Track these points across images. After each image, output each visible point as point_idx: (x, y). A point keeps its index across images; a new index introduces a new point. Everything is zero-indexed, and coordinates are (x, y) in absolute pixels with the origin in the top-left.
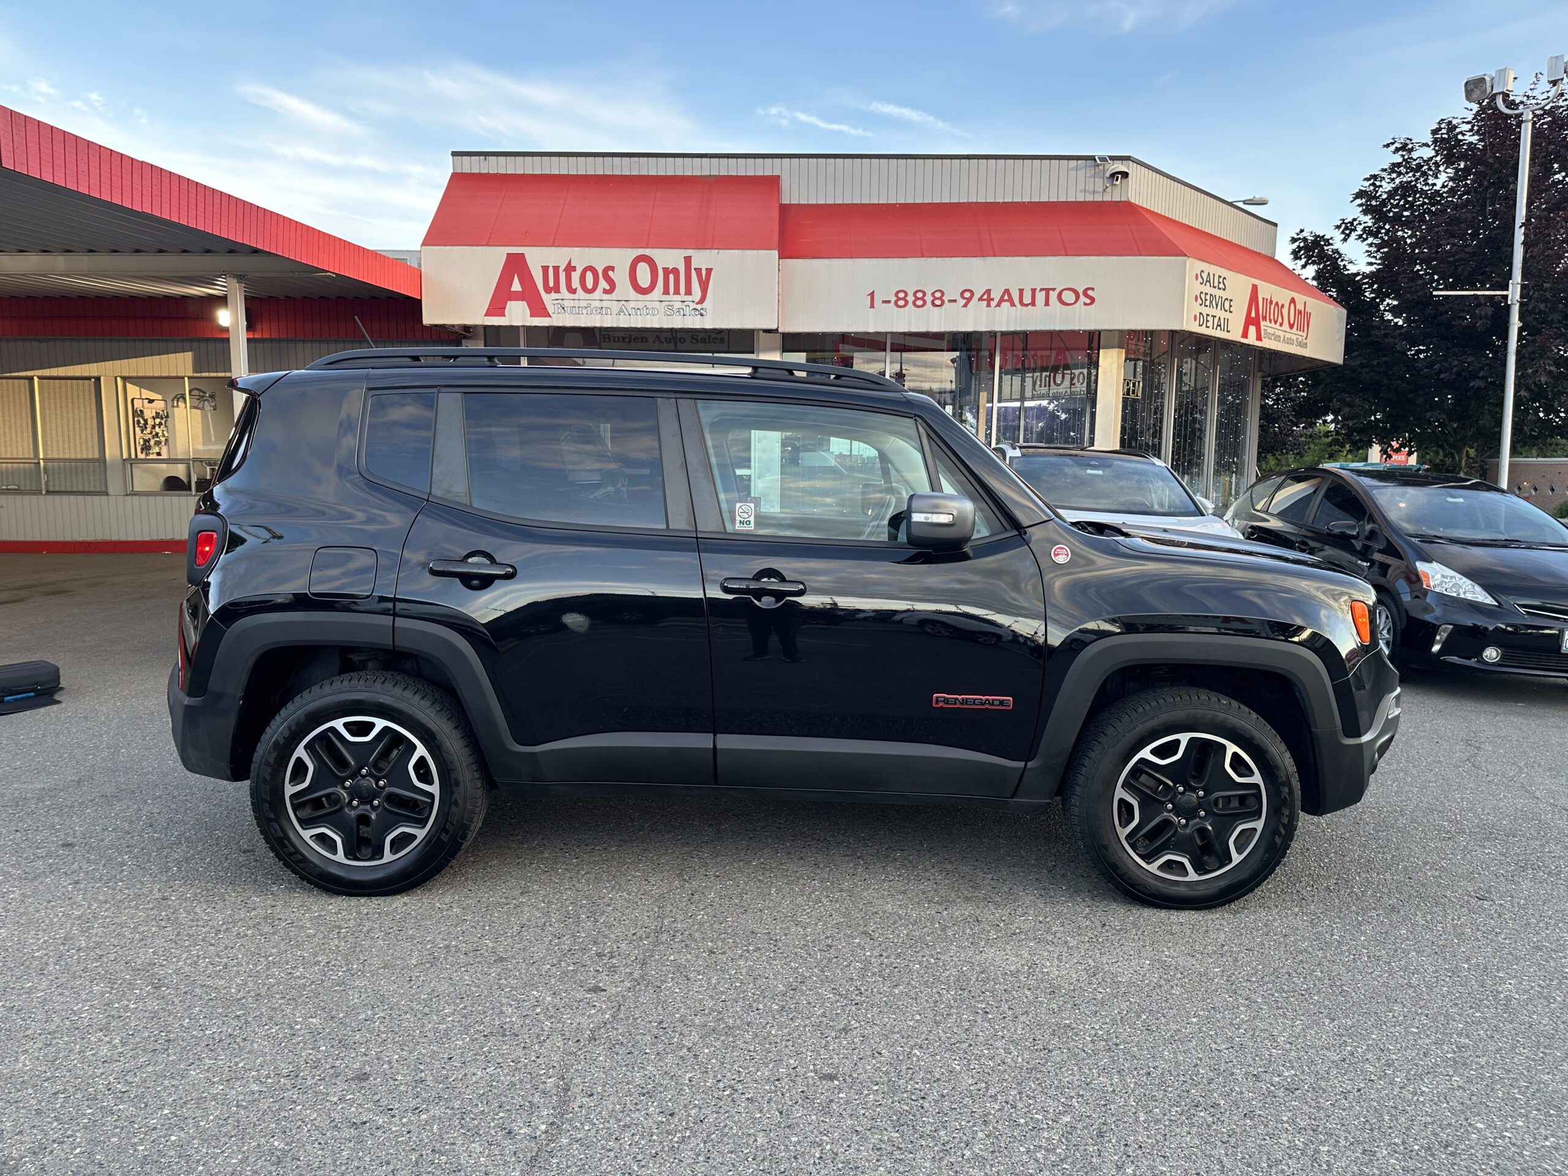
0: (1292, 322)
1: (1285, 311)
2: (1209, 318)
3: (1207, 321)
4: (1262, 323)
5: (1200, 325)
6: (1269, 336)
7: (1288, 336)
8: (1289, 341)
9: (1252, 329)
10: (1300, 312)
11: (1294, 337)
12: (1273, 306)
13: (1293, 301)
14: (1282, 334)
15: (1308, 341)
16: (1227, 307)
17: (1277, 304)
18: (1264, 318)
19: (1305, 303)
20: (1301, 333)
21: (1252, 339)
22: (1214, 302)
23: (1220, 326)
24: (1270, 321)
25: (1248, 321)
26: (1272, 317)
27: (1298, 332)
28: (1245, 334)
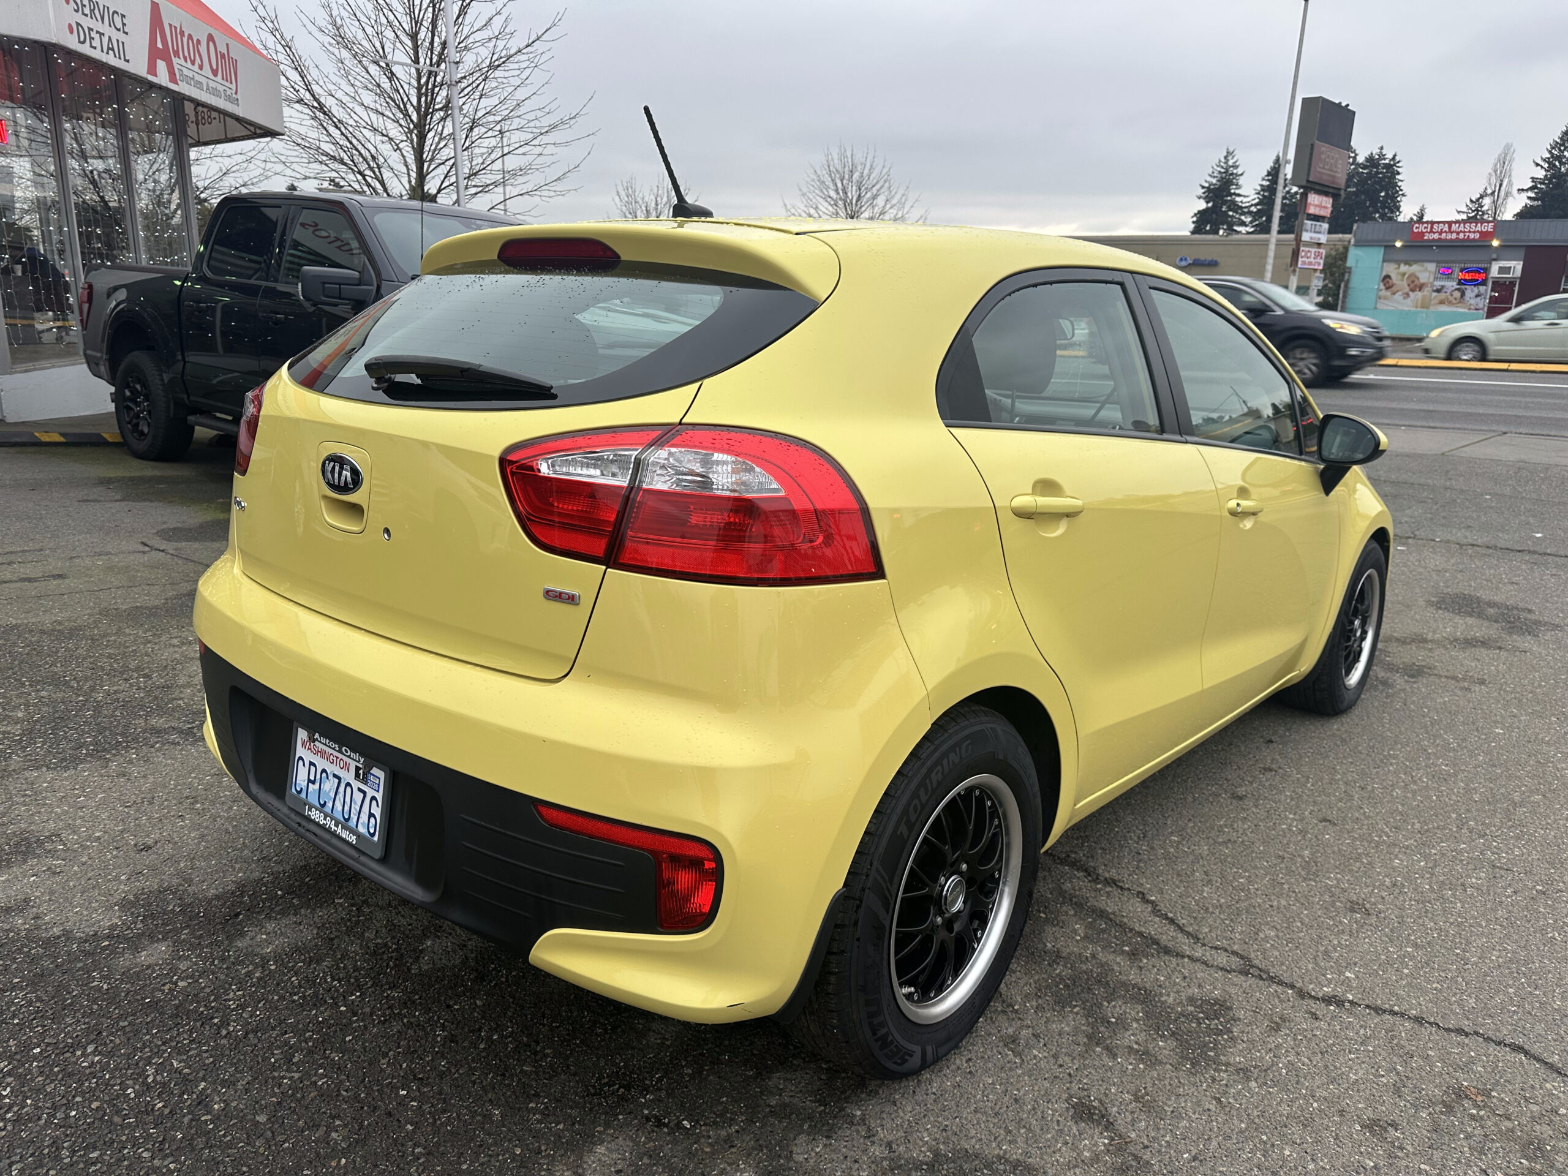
0: (215, 68)
1: (203, 48)
2: (93, 34)
3: (92, 38)
4: (175, 60)
5: (80, 42)
6: (188, 80)
7: (212, 84)
8: (215, 92)
9: (161, 65)
10: (223, 56)
11: (220, 88)
12: (185, 40)
13: (210, 38)
14: (204, 80)
15: (239, 96)
16: (119, 26)
17: (190, 37)
18: (176, 54)
19: (227, 44)
20: (228, 84)
21: (162, 78)
22: (96, 11)
23: (113, 50)
24: (186, 61)
25: (155, 54)
26: (186, 54)
27: (224, 83)
28: (152, 70)
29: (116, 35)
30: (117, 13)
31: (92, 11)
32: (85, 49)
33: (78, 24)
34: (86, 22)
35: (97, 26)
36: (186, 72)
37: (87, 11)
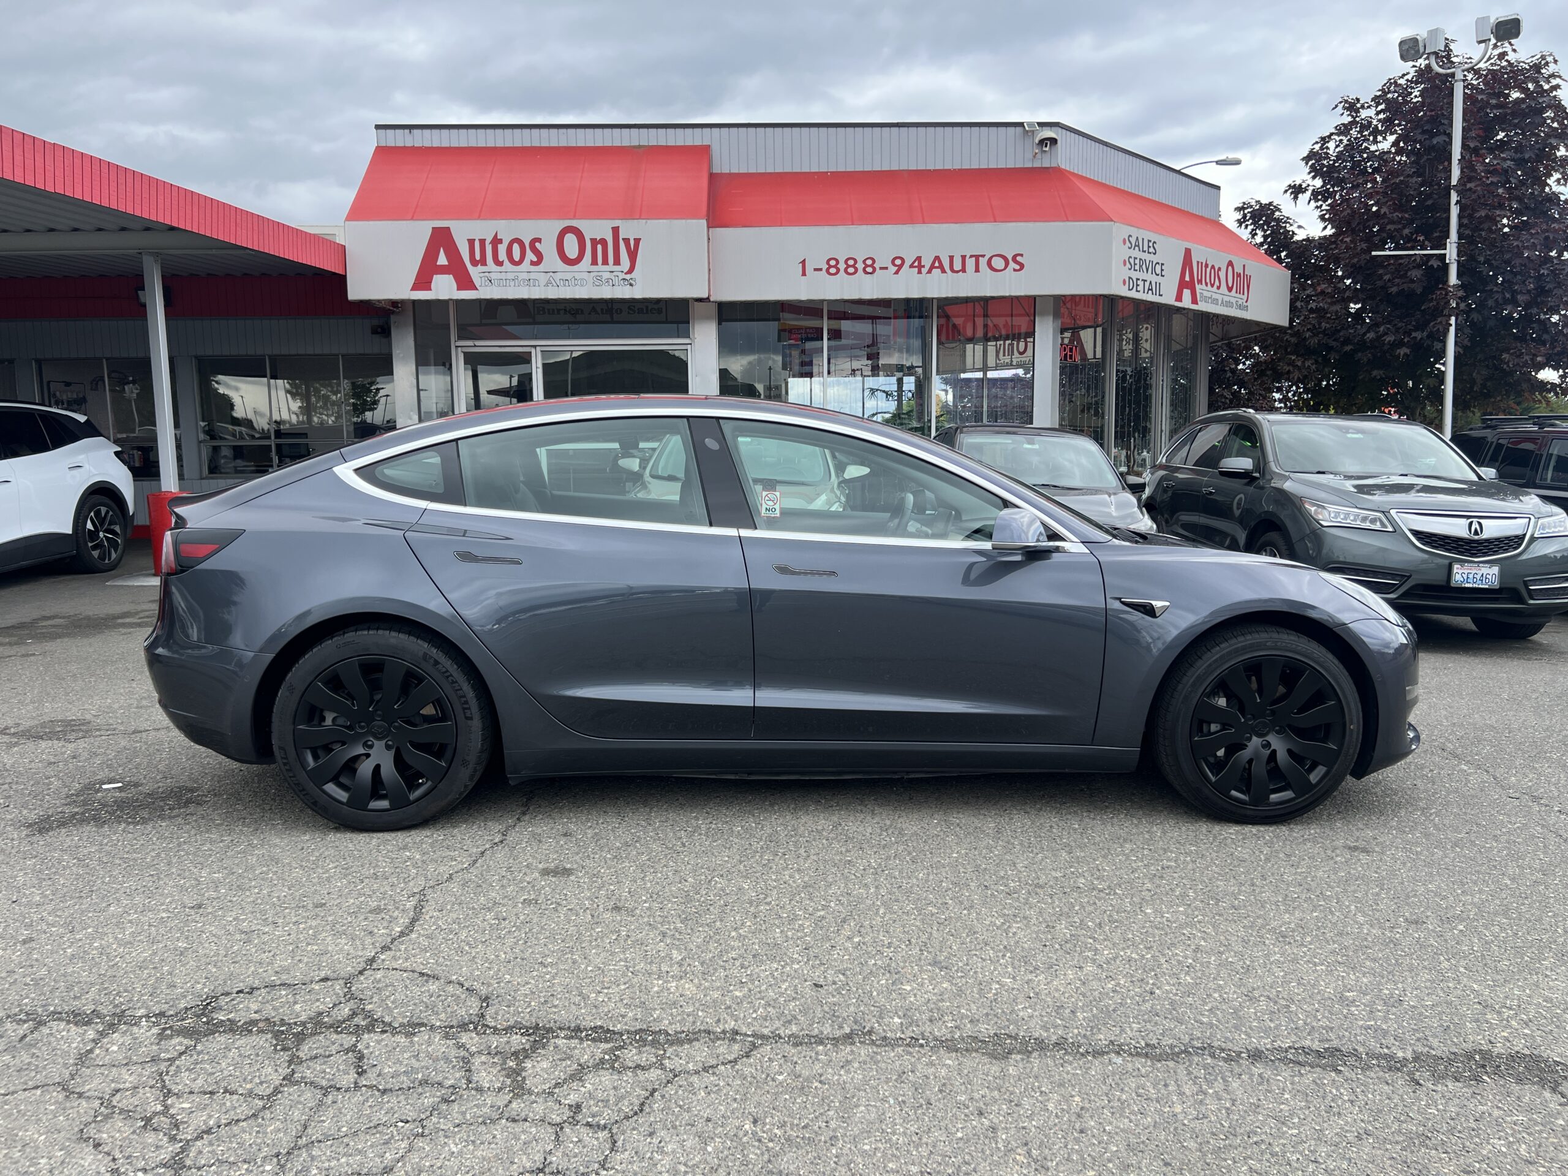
0: (1230, 285)
1: (1222, 274)
2: (1139, 282)
3: (1137, 285)
4: (1198, 287)
5: (1129, 290)
6: (1207, 299)
7: (1226, 299)
8: (1229, 304)
9: (1187, 293)
10: (1239, 275)
11: (1233, 300)
12: (1208, 270)
13: (1230, 264)
14: (1220, 297)
15: (1249, 304)
16: (1159, 272)
17: (1213, 267)
18: (1200, 282)
19: (1244, 266)
20: (1241, 296)
21: (1186, 302)
22: (1144, 267)
23: (1152, 290)
24: (1206, 284)
25: (1182, 285)
26: (1208, 280)
27: (1238, 295)
28: (1179, 298)
29: (1154, 279)
30: (1158, 263)
31: (1141, 266)
32: (1133, 294)
33: (1130, 278)
34: (1135, 275)
35: (1142, 275)
36: (1206, 294)
37: (1137, 267)
